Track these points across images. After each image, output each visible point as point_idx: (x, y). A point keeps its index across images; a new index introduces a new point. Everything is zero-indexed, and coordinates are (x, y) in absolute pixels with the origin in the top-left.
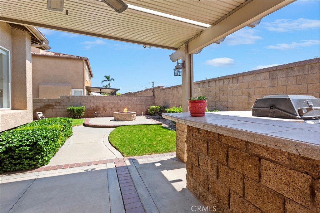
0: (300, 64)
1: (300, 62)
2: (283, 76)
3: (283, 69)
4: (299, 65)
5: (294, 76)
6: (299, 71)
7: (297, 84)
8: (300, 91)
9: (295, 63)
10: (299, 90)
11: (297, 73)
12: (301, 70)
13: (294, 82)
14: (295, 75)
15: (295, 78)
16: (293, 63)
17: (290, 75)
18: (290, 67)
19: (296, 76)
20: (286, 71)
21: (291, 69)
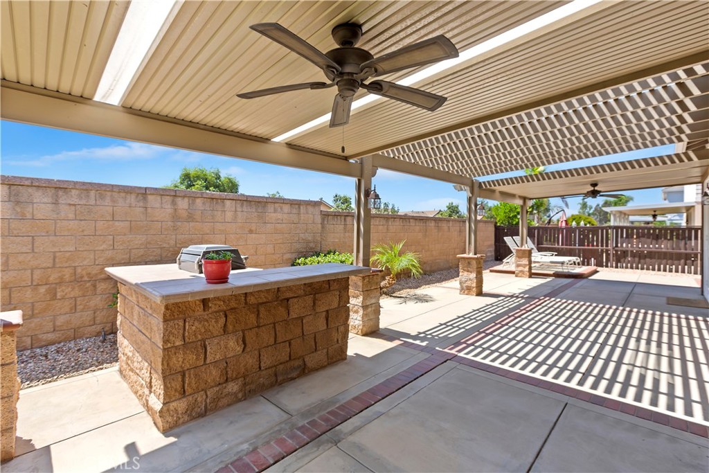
0: (85, 187)
1: (84, 184)
2: (45, 200)
3: (45, 187)
4: (81, 187)
5: (70, 205)
6: (80, 197)
7: (76, 220)
8: (83, 231)
9: (75, 183)
10: (81, 230)
11: (75, 201)
12: (83, 196)
13: (71, 216)
14: (72, 203)
15: (73, 208)
16: (70, 181)
17: (63, 202)
18: (65, 186)
19: (75, 205)
20: (53, 191)
21: (63, 190)
